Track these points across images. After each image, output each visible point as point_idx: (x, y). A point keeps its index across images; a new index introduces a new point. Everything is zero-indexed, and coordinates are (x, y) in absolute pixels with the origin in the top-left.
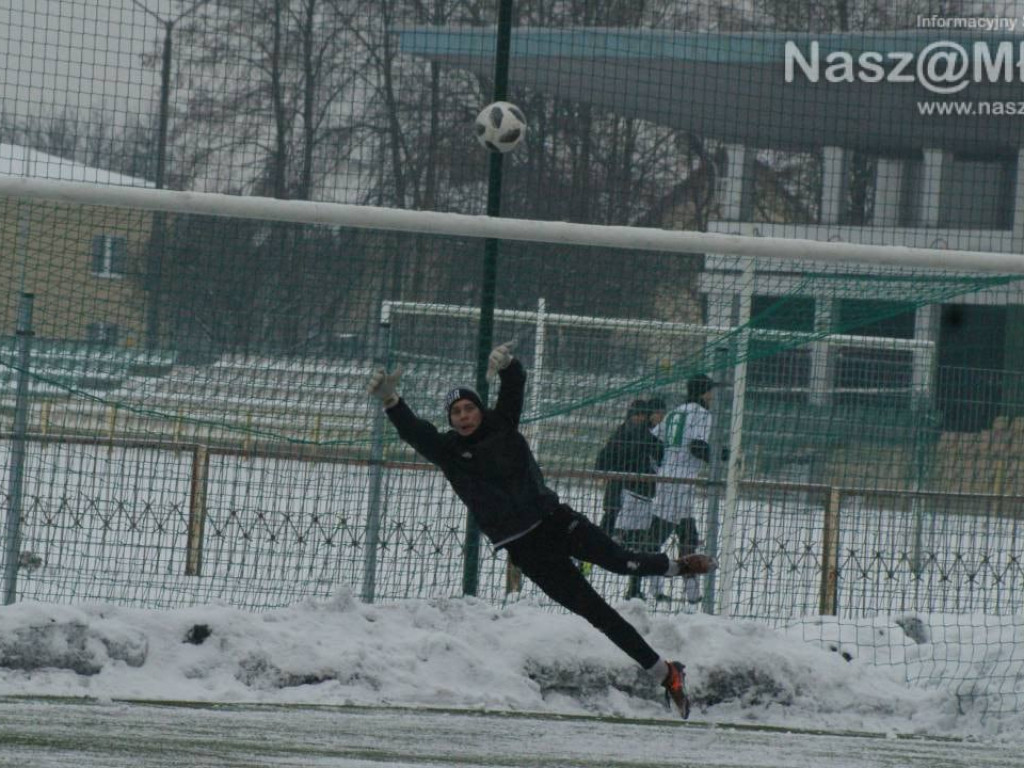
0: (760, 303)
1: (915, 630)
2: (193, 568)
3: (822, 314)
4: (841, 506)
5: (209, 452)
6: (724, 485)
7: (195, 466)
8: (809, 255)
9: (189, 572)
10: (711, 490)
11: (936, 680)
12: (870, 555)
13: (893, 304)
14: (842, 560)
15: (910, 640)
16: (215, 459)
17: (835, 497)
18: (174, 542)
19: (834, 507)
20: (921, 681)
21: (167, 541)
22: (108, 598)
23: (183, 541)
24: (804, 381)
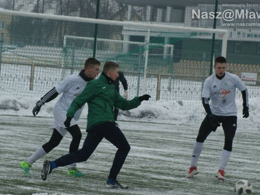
0: (151, 38)
1: (181, 103)
2: (31, 89)
3: (166, 40)
4: (161, 78)
5: (35, 66)
6: (144, 74)
7: (32, 68)
8: (162, 28)
9: (30, 89)
10: (139, 75)
11: (185, 113)
12: (166, 88)
13: (178, 38)
14: (161, 89)
15: (180, 106)
16: (36, 67)
17: (160, 76)
18: (27, 83)
19: (159, 78)
20: (183, 114)
21: (26, 83)
22: (20, 95)
23: (29, 83)
24: (163, 53)
